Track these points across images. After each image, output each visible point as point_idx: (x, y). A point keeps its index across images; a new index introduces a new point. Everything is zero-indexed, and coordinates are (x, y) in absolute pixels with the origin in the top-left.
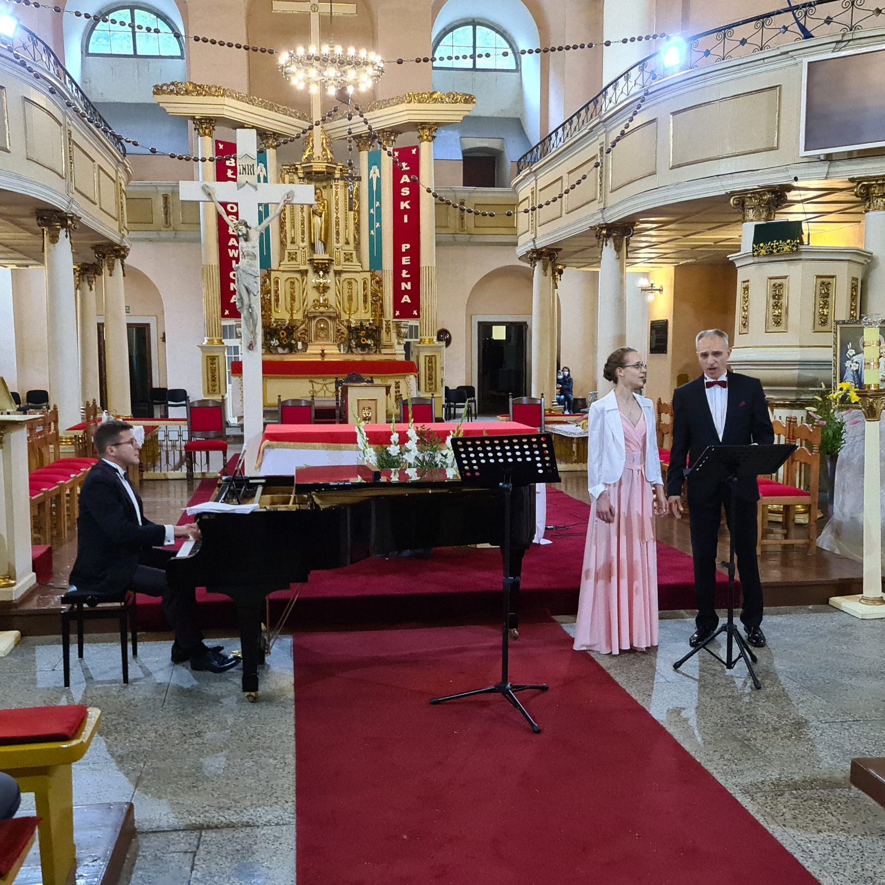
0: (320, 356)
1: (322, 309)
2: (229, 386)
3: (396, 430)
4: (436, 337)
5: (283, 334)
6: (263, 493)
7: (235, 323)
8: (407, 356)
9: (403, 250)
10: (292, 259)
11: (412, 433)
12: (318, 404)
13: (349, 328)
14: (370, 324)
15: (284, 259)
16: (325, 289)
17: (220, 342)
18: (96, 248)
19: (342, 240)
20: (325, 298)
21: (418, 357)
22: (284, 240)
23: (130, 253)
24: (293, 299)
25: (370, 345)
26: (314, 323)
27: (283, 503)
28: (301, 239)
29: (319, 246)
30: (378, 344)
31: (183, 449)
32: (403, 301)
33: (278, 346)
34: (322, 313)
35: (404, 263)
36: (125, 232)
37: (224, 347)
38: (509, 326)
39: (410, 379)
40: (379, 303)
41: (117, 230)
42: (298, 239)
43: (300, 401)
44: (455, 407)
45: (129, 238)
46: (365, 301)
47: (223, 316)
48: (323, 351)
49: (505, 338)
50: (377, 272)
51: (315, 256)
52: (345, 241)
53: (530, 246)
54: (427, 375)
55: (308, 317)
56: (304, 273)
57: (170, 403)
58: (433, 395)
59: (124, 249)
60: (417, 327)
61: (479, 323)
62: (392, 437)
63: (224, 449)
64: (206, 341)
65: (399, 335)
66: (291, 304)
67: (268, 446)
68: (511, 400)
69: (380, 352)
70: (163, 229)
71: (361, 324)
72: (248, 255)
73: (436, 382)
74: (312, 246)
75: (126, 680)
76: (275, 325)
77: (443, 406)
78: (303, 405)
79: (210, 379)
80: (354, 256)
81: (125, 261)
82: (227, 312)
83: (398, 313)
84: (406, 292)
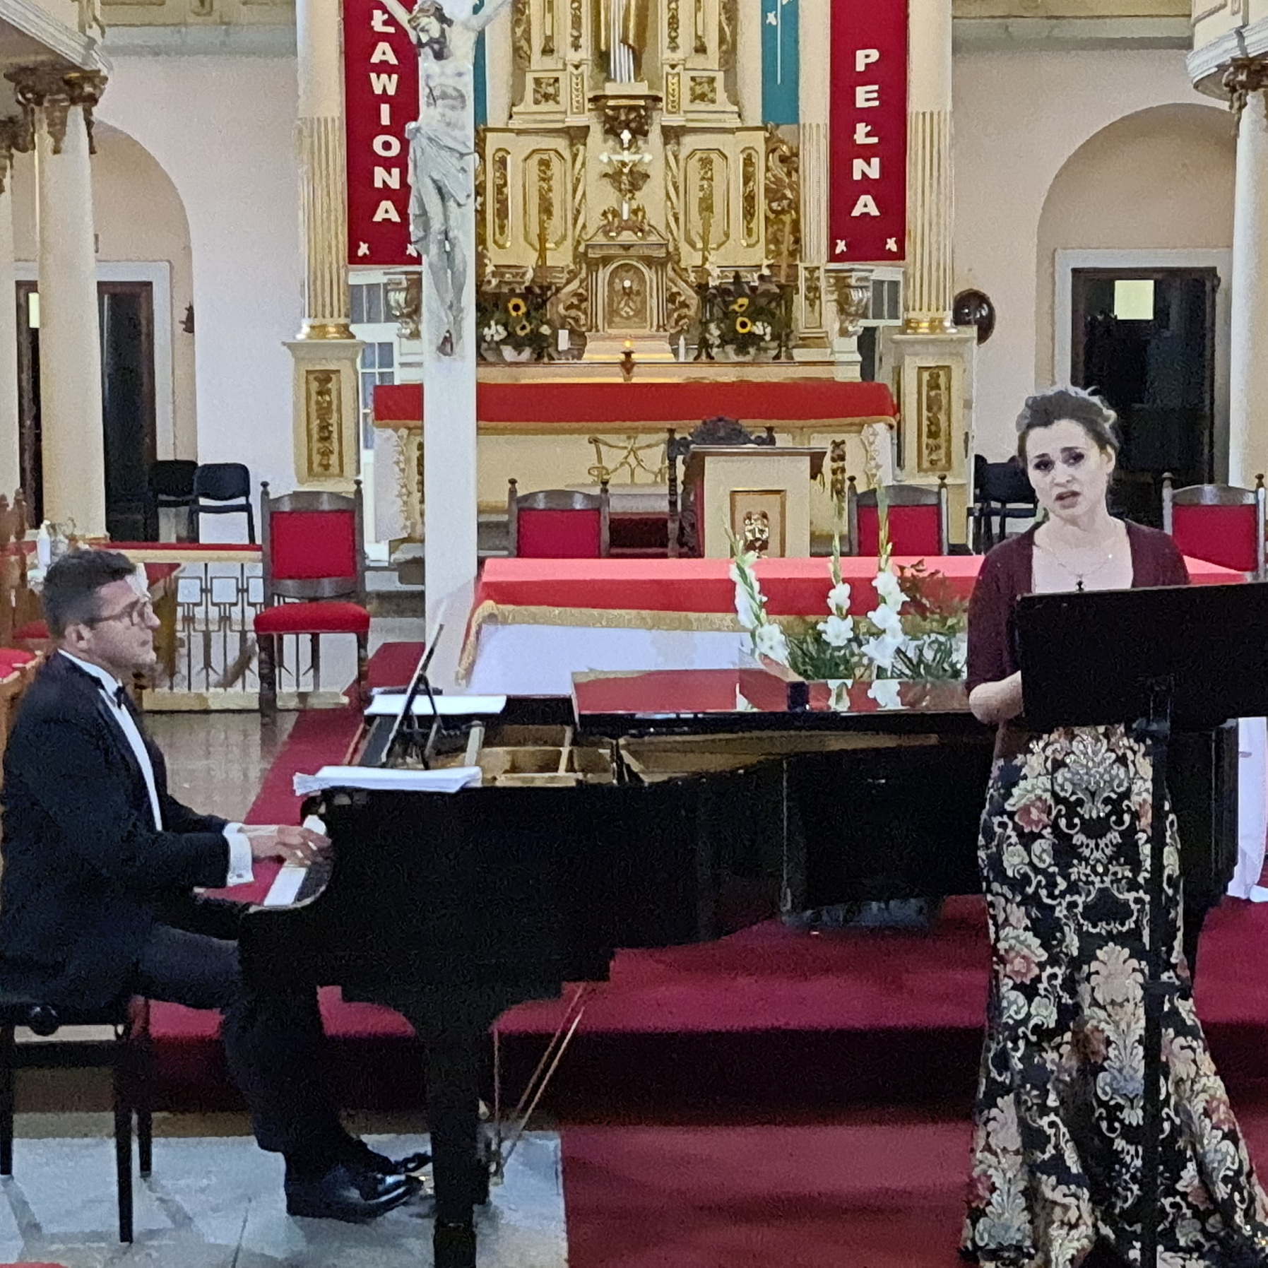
0: (618, 369)
1: (627, 237)
2: (367, 456)
3: (842, 575)
4: (949, 314)
5: (516, 308)
6: (487, 742)
7: (384, 279)
8: (868, 368)
9: (860, 67)
10: (547, 97)
11: (887, 583)
12: (617, 506)
13: (701, 288)
14: (761, 277)
15: (521, 100)
16: (637, 179)
17: (345, 331)
18: (18, 76)
19: (686, 40)
20: (634, 206)
21: (898, 372)
22: (523, 43)
23: (108, 87)
24: (546, 209)
25: (761, 338)
26: (603, 274)
27: (542, 769)
28: (570, 40)
29: (622, 59)
30: (783, 334)
31: (250, 626)
32: (856, 212)
33: (503, 342)
34: (627, 248)
35: (860, 103)
36: (94, 32)
37: (354, 345)
38: (1165, 280)
39: (875, 434)
40: (787, 219)
41: (74, 24)
42: (563, 42)
43: (568, 495)
44: (1005, 515)
45: (105, 48)
46: (749, 213)
47: (353, 259)
48: (628, 354)
49: (1150, 316)
50: (783, 131)
51: (610, 89)
52: (693, 43)
53: (1229, 51)
54: (925, 422)
55: (588, 261)
56: (578, 135)
57: (203, 501)
58: (943, 478)
59: (94, 78)
60: (894, 284)
61: (1076, 272)
62: (832, 593)
63: (359, 626)
64: (306, 329)
65: (843, 306)
66: (541, 223)
67: (491, 618)
68: (1167, 493)
69: (790, 357)
70: (191, 19)
71: (737, 277)
72: (444, 96)
73: (949, 441)
74: (603, 59)
75: (126, 1232)
76: (494, 282)
77: (970, 512)
78: (578, 507)
79: (315, 436)
80: (719, 84)
81: (95, 110)
82: (363, 249)
83: (841, 246)
84: (866, 185)
